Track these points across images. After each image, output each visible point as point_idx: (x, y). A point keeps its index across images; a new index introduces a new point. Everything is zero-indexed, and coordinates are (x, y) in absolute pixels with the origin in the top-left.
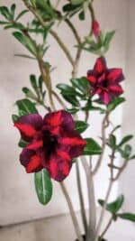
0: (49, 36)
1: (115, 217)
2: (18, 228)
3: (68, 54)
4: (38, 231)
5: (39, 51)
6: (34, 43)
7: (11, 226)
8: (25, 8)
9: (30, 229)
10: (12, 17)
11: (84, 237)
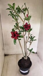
0: (19, 17)
1: (30, 52)
2: (12, 55)
3: (22, 20)
4: (17, 56)
5: (16, 20)
6: (16, 18)
7: (11, 55)
8: (14, 12)
9: (15, 56)
10: (12, 13)
11: (25, 56)
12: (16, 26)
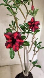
11: (25, 71)
12: (12, 25)
